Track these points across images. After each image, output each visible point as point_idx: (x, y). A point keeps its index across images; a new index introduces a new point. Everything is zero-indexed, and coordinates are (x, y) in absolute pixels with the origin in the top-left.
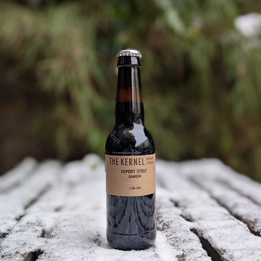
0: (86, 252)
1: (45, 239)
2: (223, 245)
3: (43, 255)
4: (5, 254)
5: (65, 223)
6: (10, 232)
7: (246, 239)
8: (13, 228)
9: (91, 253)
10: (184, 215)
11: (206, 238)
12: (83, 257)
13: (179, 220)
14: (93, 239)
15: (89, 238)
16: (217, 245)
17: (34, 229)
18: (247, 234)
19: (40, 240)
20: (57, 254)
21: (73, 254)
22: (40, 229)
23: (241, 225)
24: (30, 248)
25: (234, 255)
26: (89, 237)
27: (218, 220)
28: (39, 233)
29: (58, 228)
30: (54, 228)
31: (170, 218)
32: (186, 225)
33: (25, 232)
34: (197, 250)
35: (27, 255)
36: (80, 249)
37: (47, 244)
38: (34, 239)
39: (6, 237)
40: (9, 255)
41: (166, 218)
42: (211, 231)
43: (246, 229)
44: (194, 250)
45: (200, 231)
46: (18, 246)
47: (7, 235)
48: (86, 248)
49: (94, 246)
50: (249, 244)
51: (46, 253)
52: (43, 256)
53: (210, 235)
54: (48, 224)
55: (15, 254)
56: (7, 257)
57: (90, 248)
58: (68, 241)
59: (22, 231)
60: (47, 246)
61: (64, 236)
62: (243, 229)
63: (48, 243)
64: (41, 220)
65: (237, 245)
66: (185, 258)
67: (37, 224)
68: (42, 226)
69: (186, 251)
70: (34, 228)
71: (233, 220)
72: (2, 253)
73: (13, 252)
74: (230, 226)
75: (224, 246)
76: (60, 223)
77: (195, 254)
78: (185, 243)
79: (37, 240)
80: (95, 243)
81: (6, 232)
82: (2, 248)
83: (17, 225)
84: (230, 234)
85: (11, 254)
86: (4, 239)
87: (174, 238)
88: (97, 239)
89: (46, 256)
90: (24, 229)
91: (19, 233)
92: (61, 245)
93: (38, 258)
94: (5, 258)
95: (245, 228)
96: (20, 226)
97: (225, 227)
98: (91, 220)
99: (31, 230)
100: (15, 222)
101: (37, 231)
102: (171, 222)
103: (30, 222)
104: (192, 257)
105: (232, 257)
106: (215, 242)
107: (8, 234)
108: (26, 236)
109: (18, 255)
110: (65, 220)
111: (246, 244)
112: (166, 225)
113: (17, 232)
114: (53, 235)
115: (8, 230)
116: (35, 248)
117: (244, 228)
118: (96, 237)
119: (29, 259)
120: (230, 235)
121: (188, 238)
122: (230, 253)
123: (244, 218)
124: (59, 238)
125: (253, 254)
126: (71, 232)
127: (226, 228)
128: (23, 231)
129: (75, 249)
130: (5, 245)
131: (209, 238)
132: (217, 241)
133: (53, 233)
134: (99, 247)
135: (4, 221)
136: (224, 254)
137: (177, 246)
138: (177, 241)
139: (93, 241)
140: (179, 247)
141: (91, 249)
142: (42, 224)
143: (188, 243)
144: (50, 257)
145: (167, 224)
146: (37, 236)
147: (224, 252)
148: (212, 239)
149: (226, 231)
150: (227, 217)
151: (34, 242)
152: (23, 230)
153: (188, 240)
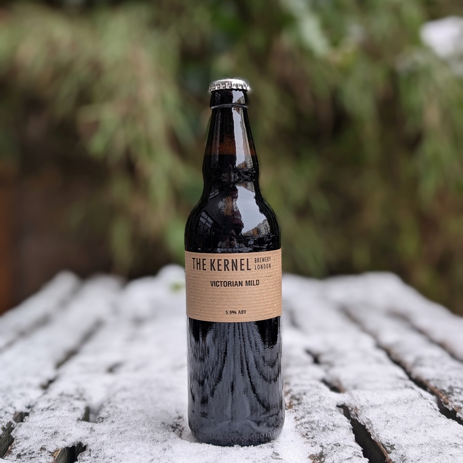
0: (157, 449)
1: (89, 425)
2: (390, 437)
3: (86, 453)
4: (23, 451)
5: (124, 395)
6: (31, 410)
7: (431, 426)
8: (36, 403)
9: (166, 449)
10: (328, 379)
11: (362, 424)
12: (152, 457)
13: (319, 390)
14: (171, 423)
15: (163, 423)
16: (380, 436)
17: (72, 407)
18: (434, 415)
19: (82, 426)
20: (109, 452)
21: (135, 452)
22: (81, 405)
23: (425, 399)
24: (64, 440)
25: (407, 455)
26: (164, 421)
27: (386, 389)
28: (80, 413)
29: (112, 404)
30: (105, 404)
31: (302, 385)
32: (329, 398)
33: (57, 412)
34: (344, 445)
35: (59, 452)
36: (147, 443)
37: (93, 433)
38: (71, 424)
39: (24, 420)
40: (30, 454)
41: (296, 385)
42: (371, 410)
43: (432, 407)
44: (339, 446)
45: (353, 410)
46: (44, 438)
47: (26, 417)
48: (158, 441)
49: (172, 437)
50: (435, 435)
51: (90, 450)
52: (86, 455)
53: (370, 417)
54: (96, 397)
55: (40, 452)
56: (25, 457)
57: (164, 441)
58: (129, 428)
59: (51, 409)
60: (92, 437)
61: (122, 418)
62: (427, 406)
63: (94, 431)
64: (84, 390)
65: (415, 437)
66: (324, 461)
67: (77, 396)
68: (84, 400)
69: (326, 448)
70: (71, 404)
71: (412, 388)
72: (17, 450)
73: (36, 449)
74: (406, 401)
75: (392, 437)
76: (115, 395)
77: (341, 454)
78: (325, 433)
79: (76, 426)
80: (174, 431)
81: (25, 410)
82: (18, 441)
83: (43, 399)
84: (404, 416)
85: (32, 451)
86: (21, 425)
87: (307, 423)
88: (177, 425)
89: (90, 455)
90: (56, 406)
91: (46, 414)
92: (116, 435)
93: (78, 458)
94: (23, 458)
95: (431, 404)
96: (49, 401)
97: (396, 403)
98: (168, 390)
99: (65, 407)
100: (39, 393)
101: (76, 409)
102: (305, 394)
103: (66, 392)
104: (336, 459)
105: (404, 458)
106: (377, 430)
107: (27, 414)
108: (59, 419)
109: (44, 453)
110: (124, 389)
111: (431, 434)
112: (296, 399)
113: (42, 410)
114: (103, 416)
115: (27, 406)
116: (73, 441)
117: (429, 405)
118: (176, 420)
119: (63, 460)
120: (403, 418)
121: (332, 424)
122: (401, 452)
123: (432, 384)
124: (113, 422)
125: (440, 453)
126: (134, 411)
127: (397, 405)
128: (53, 409)
129: (140, 443)
130: (22, 435)
131: (368, 423)
132: (380, 428)
133: (103, 413)
134: (180, 439)
135: (22, 390)
136: (390, 453)
137: (312, 438)
138: (312, 428)
139: (171, 429)
140: (315, 440)
141: (166, 443)
142: (85, 396)
143: (330, 432)
144: (97, 457)
145: (298, 397)
146: (76, 419)
147: (392, 449)
148: (372, 425)
149: (397, 411)
150: (401, 384)
151: (71, 430)
152: (53, 407)
153: (331, 428)
